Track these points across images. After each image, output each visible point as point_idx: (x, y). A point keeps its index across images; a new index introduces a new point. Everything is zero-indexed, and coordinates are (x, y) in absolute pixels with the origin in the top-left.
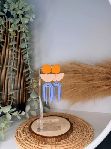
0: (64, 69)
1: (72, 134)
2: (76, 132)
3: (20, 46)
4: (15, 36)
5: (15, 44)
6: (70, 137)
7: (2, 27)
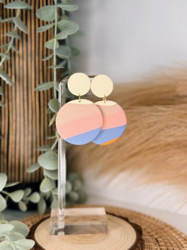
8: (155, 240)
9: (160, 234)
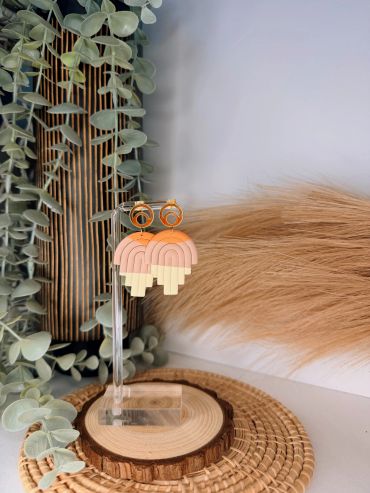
0: (279, 218)
1: (213, 466)
2: (233, 464)
3: (90, 122)
4: (79, 85)
5: (73, 112)
6: (198, 479)
7: (43, 53)
8: (251, 423)
9: (259, 414)
